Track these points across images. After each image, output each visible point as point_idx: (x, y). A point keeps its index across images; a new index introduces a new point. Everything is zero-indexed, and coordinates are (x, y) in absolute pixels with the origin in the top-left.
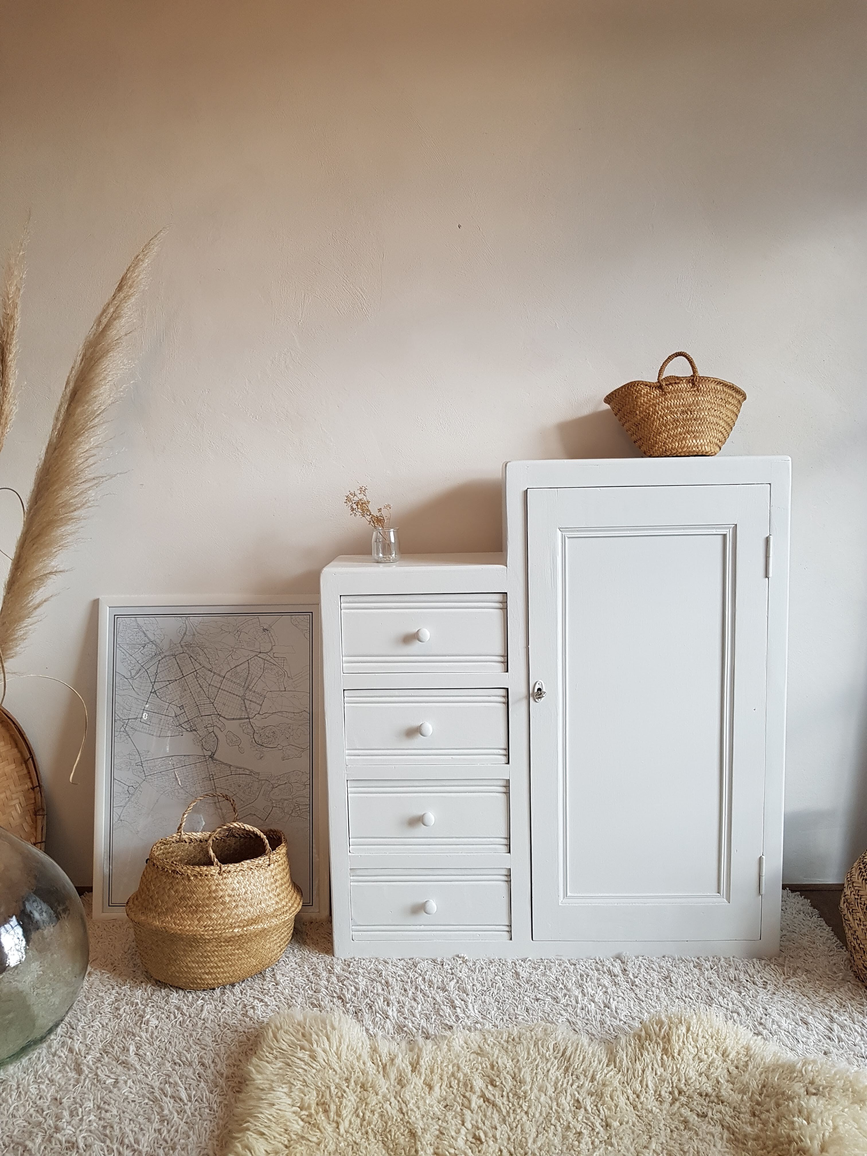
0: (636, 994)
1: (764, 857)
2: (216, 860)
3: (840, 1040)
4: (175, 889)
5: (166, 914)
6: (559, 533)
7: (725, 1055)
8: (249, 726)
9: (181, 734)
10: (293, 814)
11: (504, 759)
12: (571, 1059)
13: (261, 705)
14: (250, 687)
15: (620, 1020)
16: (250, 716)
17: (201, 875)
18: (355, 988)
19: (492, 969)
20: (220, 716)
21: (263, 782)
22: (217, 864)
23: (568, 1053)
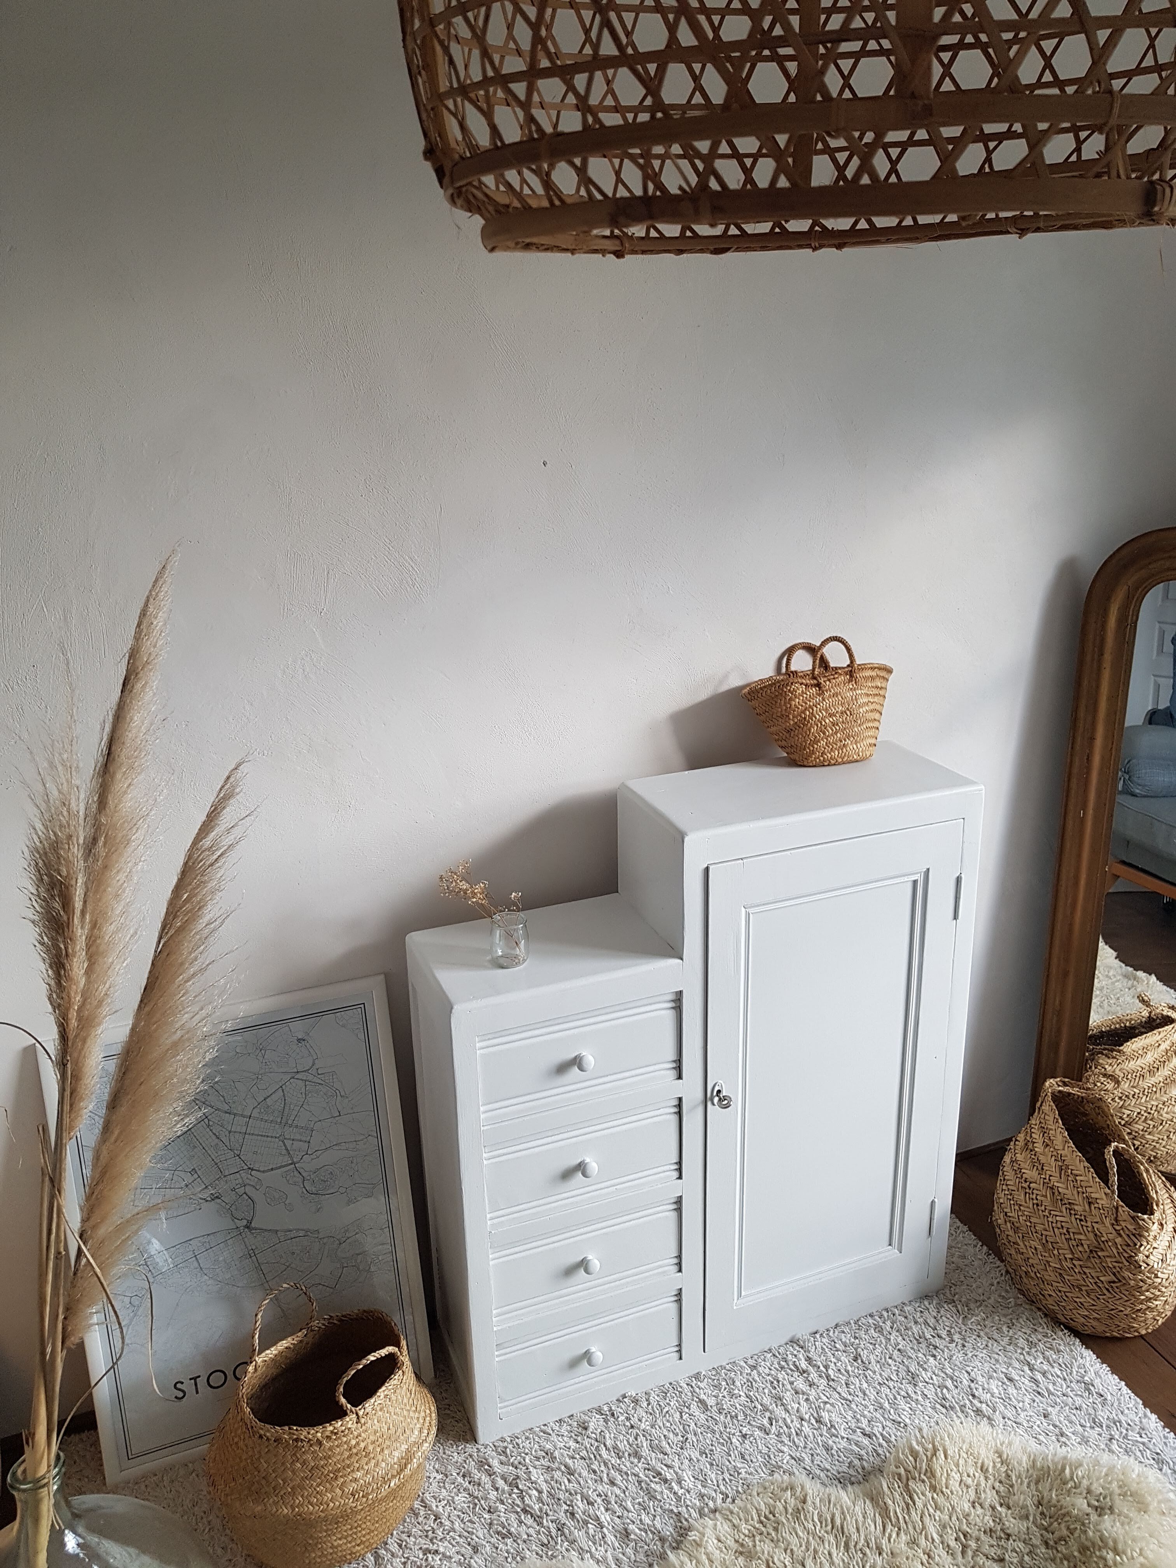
0: (839, 1393)
1: (936, 1200)
2: (349, 1406)
3: (1050, 1393)
4: (301, 1461)
5: (293, 1494)
6: (743, 910)
7: (984, 1470)
8: (296, 1173)
9: (198, 1207)
10: (371, 1269)
11: (675, 1174)
12: (846, 1530)
13: (309, 1142)
14: (290, 1122)
15: (843, 1438)
16: (295, 1160)
17: (336, 1434)
18: (536, 1489)
19: (672, 1404)
20: (252, 1170)
21: (325, 1240)
22: (351, 1411)
23: (838, 1522)
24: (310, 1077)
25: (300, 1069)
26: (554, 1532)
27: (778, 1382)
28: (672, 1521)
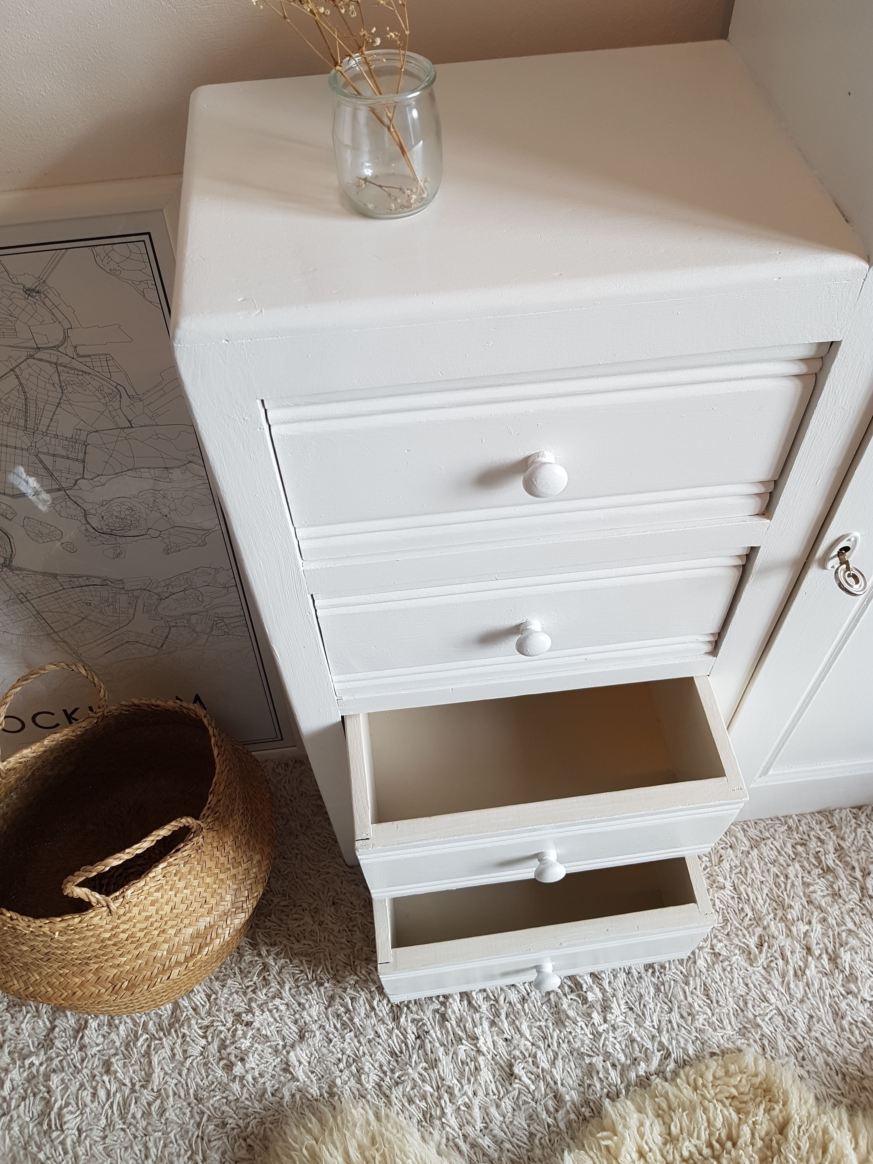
2: (94, 897)
8: (70, 503)
10: (214, 633)
11: (707, 647)
13: (83, 462)
14: (43, 428)
16: (64, 485)
17: (72, 929)
21: (136, 593)
22: (98, 902)
24: (65, 360)
25: (41, 341)
26: (411, 1037)
27: (787, 877)
28: (578, 1071)
